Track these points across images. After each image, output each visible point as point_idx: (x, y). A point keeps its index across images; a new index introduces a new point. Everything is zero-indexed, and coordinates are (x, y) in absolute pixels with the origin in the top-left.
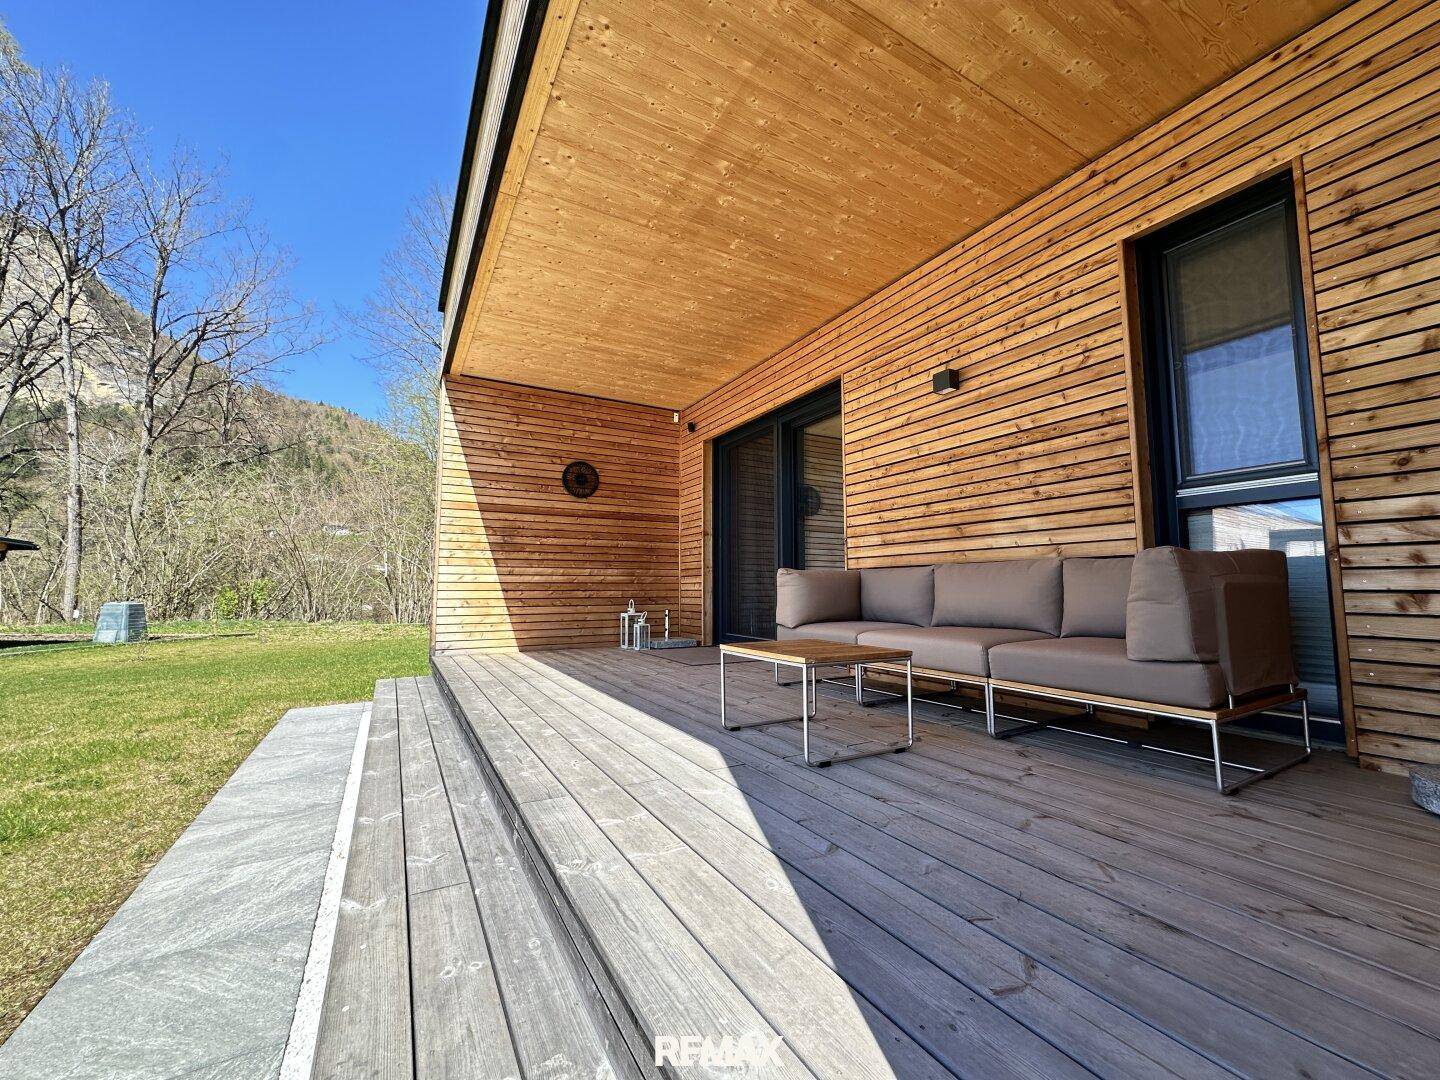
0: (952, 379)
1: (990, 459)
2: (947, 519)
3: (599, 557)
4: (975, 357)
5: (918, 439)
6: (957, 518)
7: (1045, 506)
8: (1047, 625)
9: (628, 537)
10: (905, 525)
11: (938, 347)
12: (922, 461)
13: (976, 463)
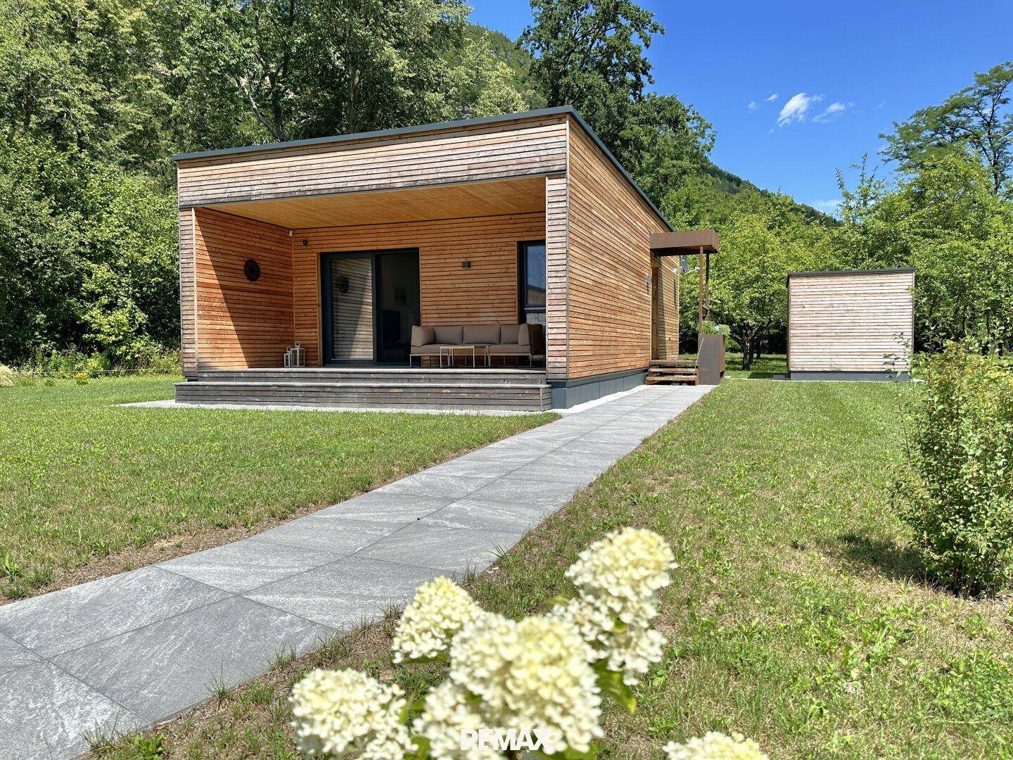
0: (468, 265)
1: (480, 293)
2: (465, 311)
3: (260, 316)
4: (476, 259)
5: (454, 281)
6: (468, 311)
7: (496, 310)
8: (497, 342)
9: (272, 304)
10: (449, 311)
11: (462, 251)
12: (456, 290)
13: (475, 293)
